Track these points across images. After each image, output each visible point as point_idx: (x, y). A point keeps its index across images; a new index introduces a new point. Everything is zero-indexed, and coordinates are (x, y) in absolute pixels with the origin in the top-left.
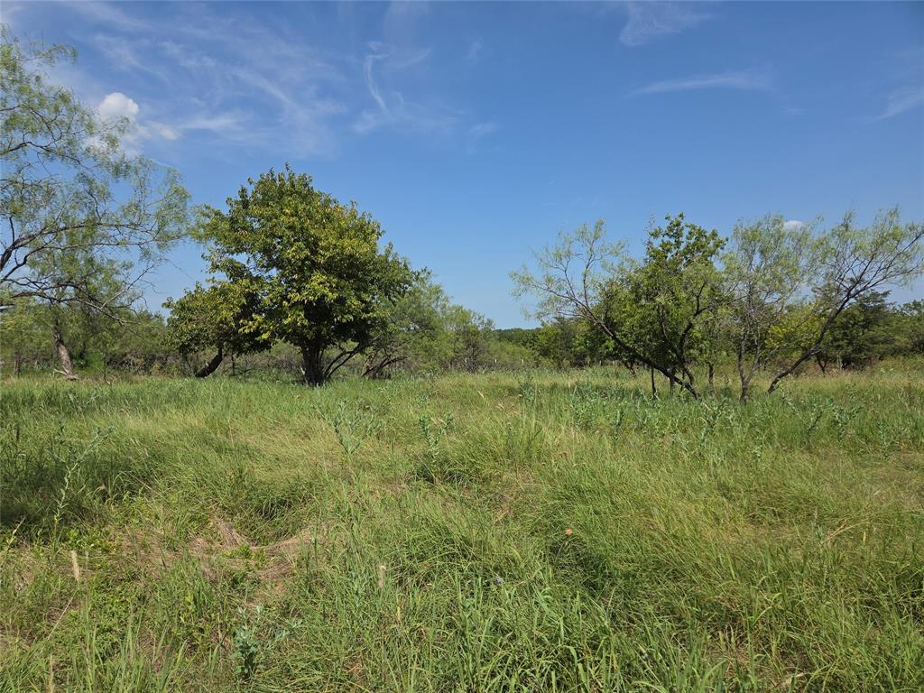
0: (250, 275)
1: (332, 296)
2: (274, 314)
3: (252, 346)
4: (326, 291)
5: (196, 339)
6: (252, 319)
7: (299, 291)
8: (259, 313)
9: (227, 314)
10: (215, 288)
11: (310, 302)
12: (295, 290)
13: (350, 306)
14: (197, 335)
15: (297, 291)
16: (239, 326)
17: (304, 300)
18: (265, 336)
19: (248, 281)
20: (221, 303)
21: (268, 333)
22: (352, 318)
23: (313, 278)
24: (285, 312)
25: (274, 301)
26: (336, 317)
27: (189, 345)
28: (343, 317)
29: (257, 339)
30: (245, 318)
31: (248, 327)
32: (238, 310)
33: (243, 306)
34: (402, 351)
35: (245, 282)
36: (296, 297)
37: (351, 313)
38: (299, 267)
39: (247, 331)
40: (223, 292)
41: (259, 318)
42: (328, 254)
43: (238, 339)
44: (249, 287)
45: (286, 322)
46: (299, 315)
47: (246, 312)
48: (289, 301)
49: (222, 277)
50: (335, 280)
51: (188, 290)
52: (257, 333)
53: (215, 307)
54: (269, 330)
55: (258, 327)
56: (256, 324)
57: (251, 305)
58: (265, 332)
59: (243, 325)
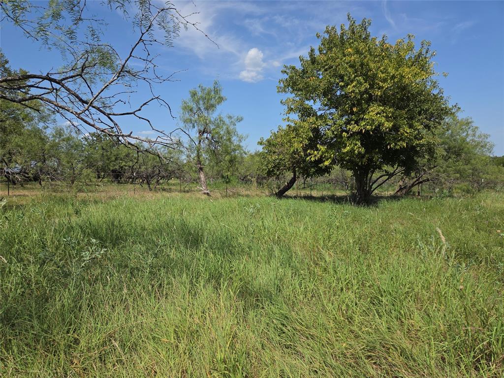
0: (315, 114)
1: (388, 125)
2: (335, 144)
3: (316, 171)
4: (383, 120)
5: (277, 166)
6: (317, 150)
7: (357, 123)
8: (322, 144)
9: (297, 146)
10: (289, 126)
11: (367, 131)
12: (353, 122)
13: (402, 134)
14: (279, 164)
15: (355, 123)
16: (307, 155)
17: (362, 130)
18: (327, 163)
19: (314, 118)
20: (293, 138)
21: (330, 161)
22: (405, 145)
23: (370, 110)
24: (343, 143)
25: (335, 133)
26: (389, 144)
27: (273, 171)
28: (396, 144)
29: (320, 165)
30: (312, 148)
31: (314, 156)
32: (307, 142)
33: (310, 139)
34: (434, 174)
35: (312, 119)
36: (354, 128)
37: (404, 141)
38: (358, 100)
39: (313, 159)
40: (295, 129)
41: (323, 148)
42: (386, 85)
43: (306, 166)
44: (315, 124)
45: (345, 150)
46: (356, 145)
47: (312, 144)
48: (347, 132)
49: (295, 117)
50: (391, 110)
51: (273, 131)
52: (321, 160)
53: (290, 141)
54: (330, 158)
55: (321, 156)
56: (320, 153)
57: (316, 137)
58: (327, 160)
59: (310, 154)
